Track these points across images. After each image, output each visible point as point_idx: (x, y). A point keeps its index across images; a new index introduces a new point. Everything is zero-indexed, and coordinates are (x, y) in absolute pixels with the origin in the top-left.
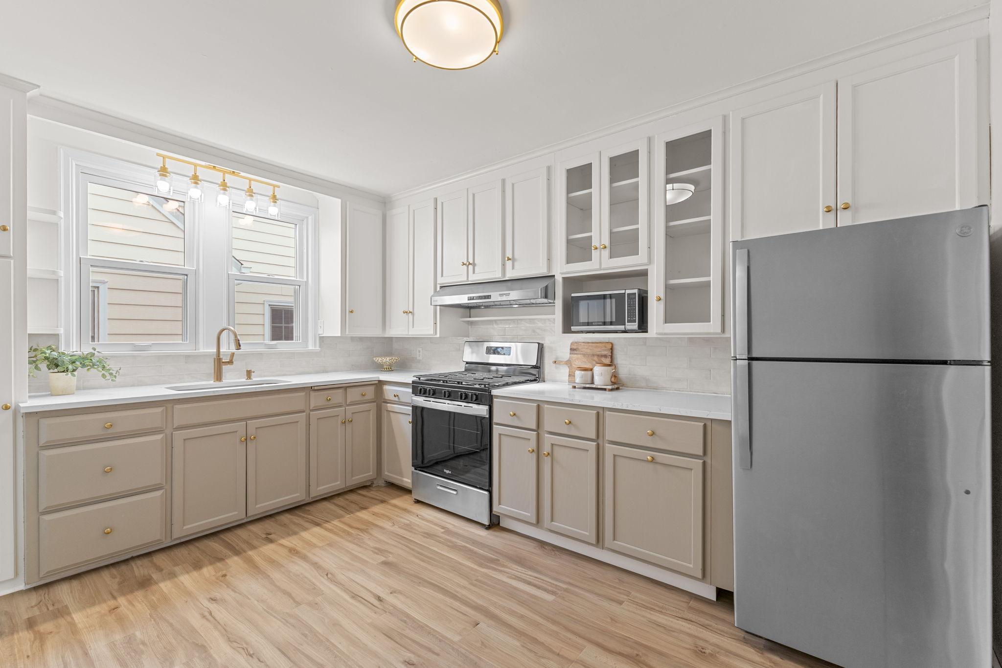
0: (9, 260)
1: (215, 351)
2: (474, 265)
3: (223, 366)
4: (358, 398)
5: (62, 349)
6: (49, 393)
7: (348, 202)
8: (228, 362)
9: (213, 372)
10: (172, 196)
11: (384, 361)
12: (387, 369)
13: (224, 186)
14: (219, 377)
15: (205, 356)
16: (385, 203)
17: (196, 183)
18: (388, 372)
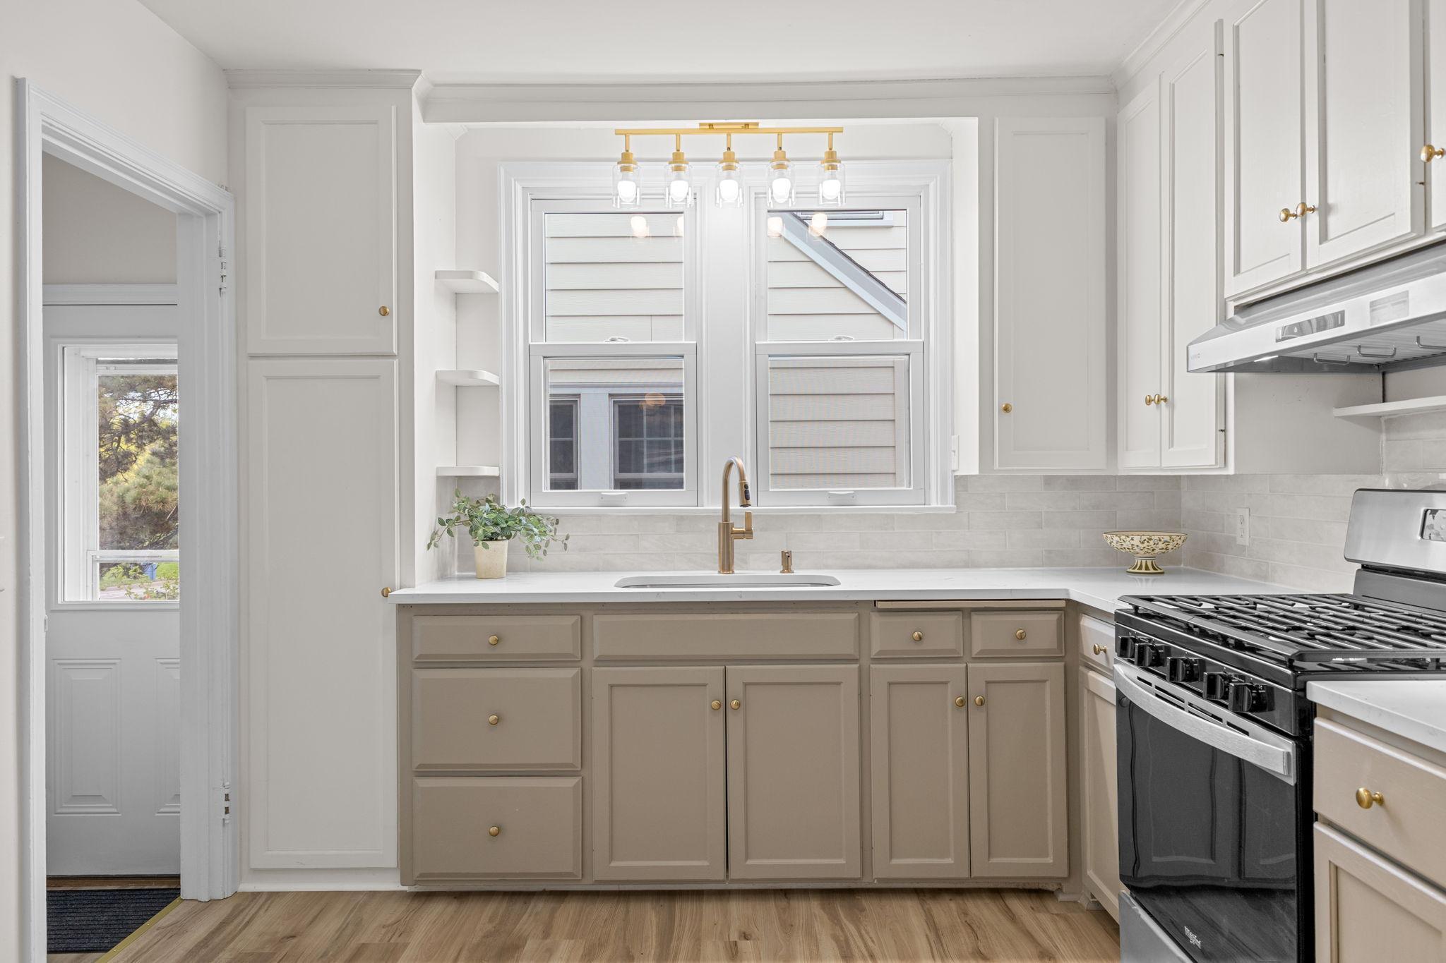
0: (391, 360)
1: (721, 508)
2: (1325, 209)
3: (735, 540)
4: (1003, 642)
5: (504, 501)
6: (475, 574)
7: (997, 120)
8: (743, 533)
9: (717, 551)
10: (640, 206)
11: (1127, 544)
12: (1141, 568)
13: (729, 161)
14: (727, 564)
15: (707, 517)
16: (1116, 91)
17: (678, 169)
18: (1144, 577)
